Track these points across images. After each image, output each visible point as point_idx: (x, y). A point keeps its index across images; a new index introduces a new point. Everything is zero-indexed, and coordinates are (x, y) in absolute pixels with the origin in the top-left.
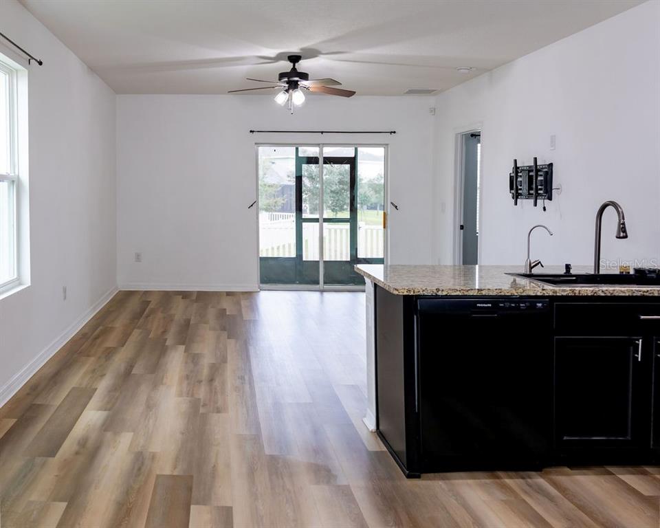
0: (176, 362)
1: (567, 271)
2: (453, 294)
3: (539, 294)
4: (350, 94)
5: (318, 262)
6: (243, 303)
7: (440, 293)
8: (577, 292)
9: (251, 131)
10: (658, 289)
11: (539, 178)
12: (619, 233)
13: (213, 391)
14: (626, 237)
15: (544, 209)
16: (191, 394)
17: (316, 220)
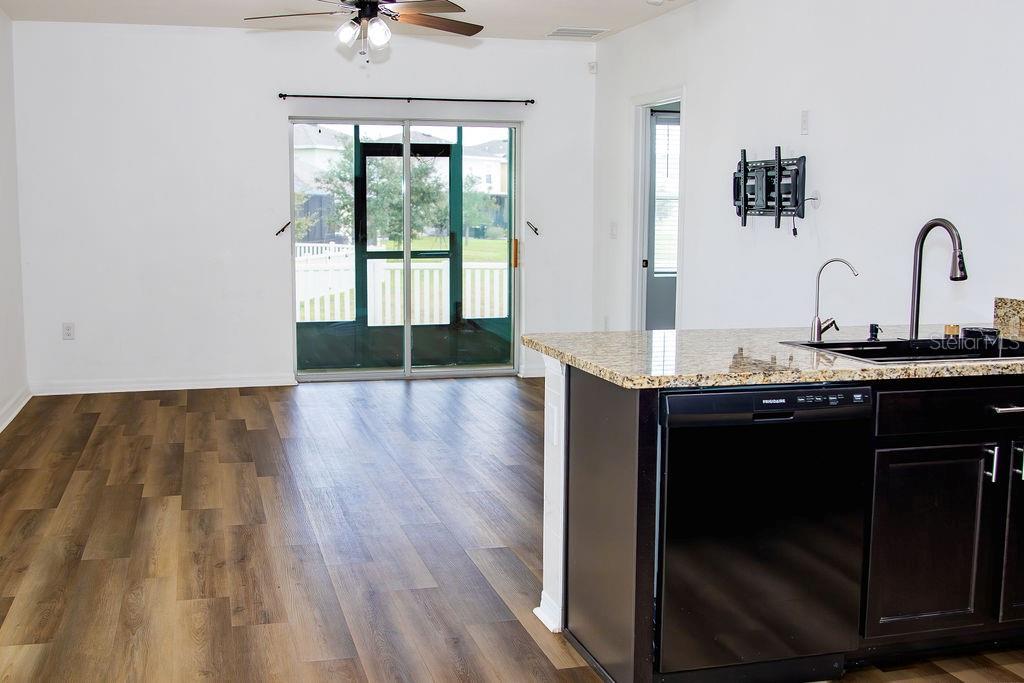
0: (167, 528)
1: (872, 335)
2: (724, 384)
3: (857, 378)
4: (472, 30)
5: (402, 328)
6: (274, 407)
7: (703, 383)
8: (912, 372)
9: (281, 96)
10: (1021, 362)
11: (785, 181)
12: (954, 270)
13: (251, 582)
14: (964, 277)
15: (795, 232)
16: (208, 591)
17: (398, 255)
